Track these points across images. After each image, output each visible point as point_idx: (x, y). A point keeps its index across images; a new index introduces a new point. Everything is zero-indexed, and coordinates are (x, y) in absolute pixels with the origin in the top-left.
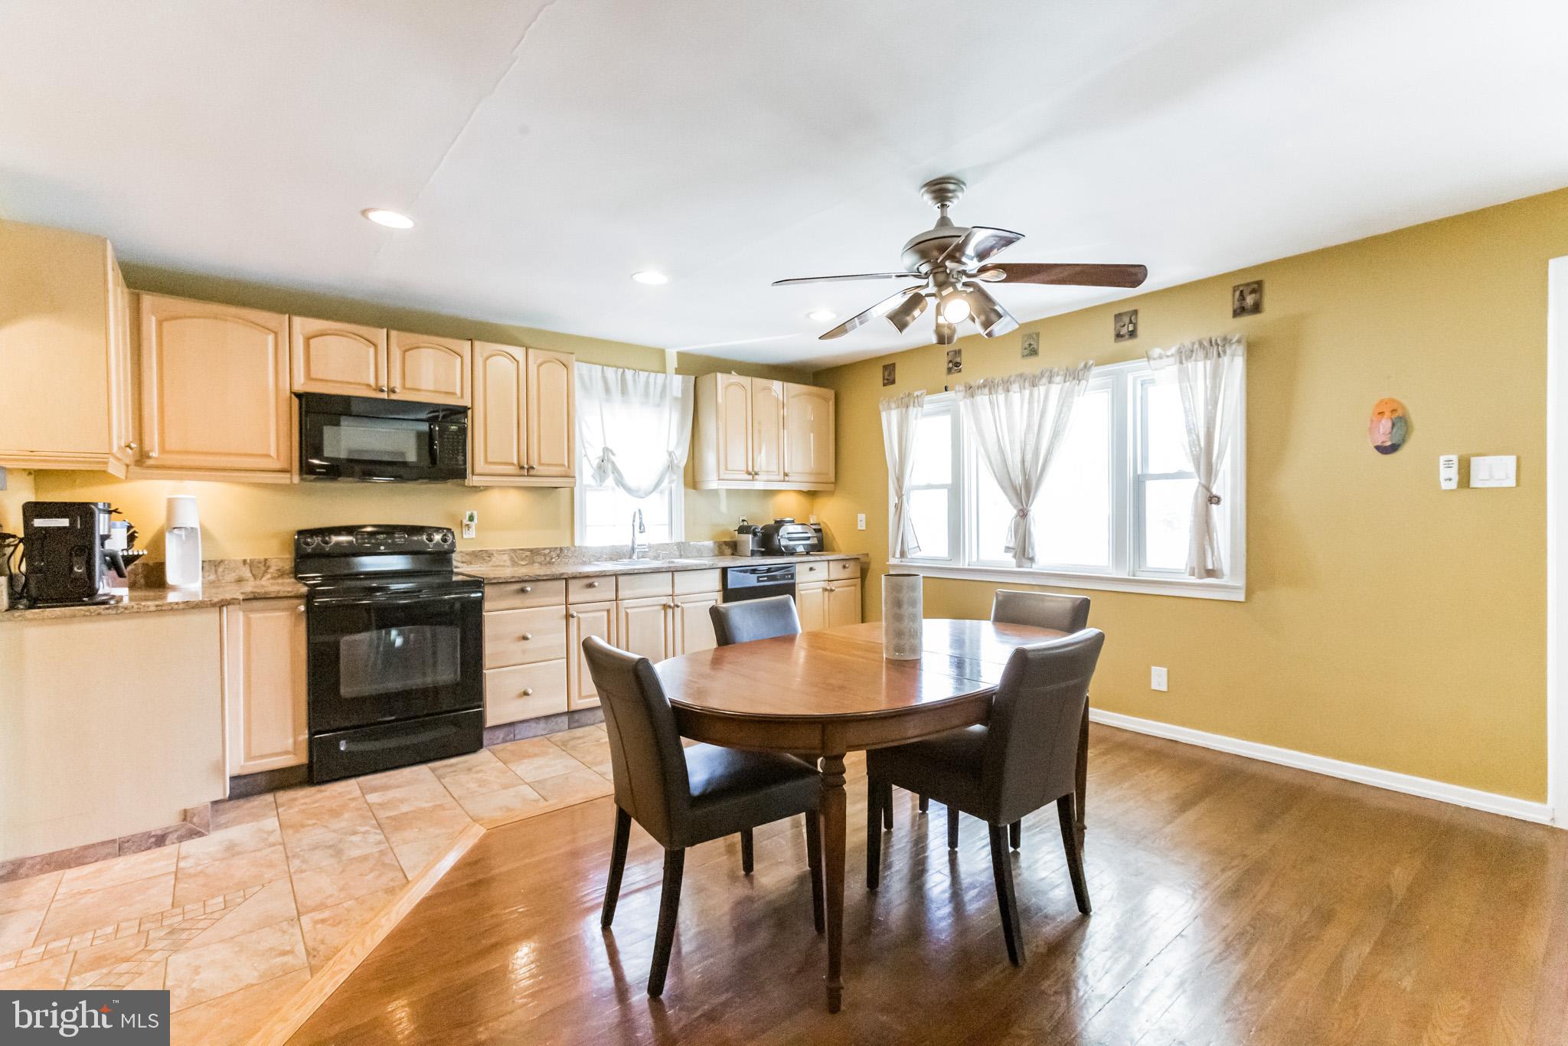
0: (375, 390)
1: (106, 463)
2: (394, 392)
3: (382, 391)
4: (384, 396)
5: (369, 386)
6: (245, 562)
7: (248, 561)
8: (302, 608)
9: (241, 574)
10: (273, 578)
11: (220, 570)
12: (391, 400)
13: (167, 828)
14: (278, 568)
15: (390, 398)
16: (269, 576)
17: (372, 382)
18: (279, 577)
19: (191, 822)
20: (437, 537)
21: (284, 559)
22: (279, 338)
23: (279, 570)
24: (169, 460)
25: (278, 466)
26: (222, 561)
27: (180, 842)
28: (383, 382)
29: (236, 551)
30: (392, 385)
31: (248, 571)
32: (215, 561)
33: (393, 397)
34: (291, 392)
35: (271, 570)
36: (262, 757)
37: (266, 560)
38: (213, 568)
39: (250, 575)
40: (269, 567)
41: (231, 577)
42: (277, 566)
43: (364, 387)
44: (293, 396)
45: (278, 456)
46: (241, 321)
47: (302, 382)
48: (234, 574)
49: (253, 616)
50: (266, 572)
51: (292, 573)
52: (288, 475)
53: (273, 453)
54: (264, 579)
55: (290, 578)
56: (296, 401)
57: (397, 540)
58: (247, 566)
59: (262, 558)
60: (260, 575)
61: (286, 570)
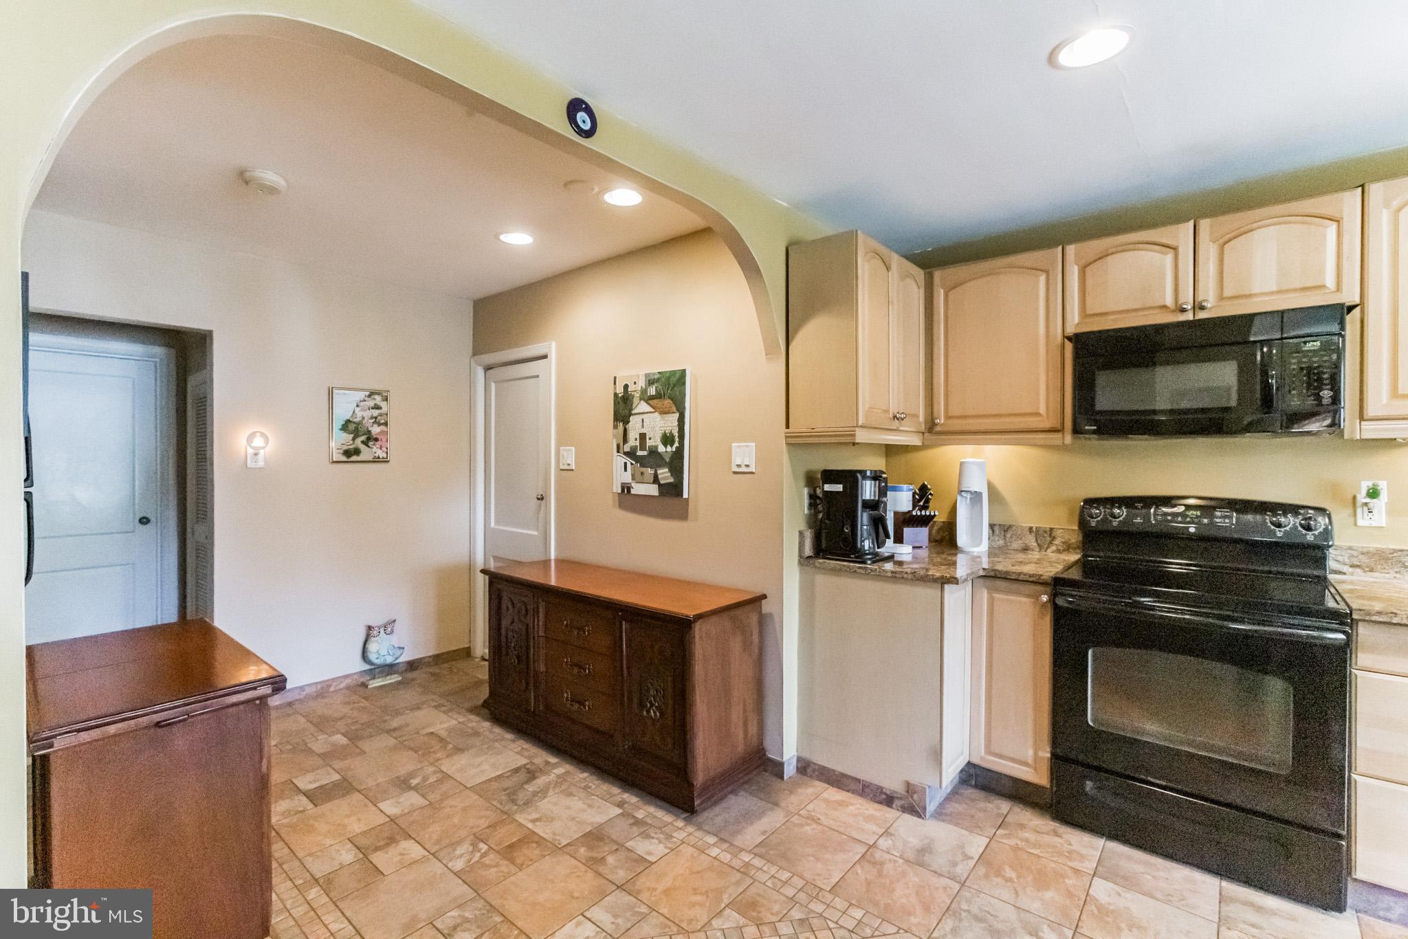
0: (1173, 311)
1: (854, 435)
2: (1202, 308)
3: (1183, 310)
4: (1189, 316)
5: (1164, 307)
6: (1031, 529)
7: (1034, 529)
8: (1045, 598)
9: (1027, 542)
10: (1058, 551)
11: (1008, 535)
12: (1199, 320)
13: (895, 792)
14: (1063, 540)
15: (1197, 318)
16: (1054, 548)
17: (1169, 301)
18: (1064, 550)
19: (912, 797)
20: (1290, 521)
21: (1069, 530)
22: (1051, 277)
23: (1064, 543)
24: (956, 425)
25: (1047, 425)
26: (1010, 527)
27: (904, 812)
28: (1187, 299)
29: (1026, 517)
30: (1200, 298)
31: (1034, 540)
32: (1004, 525)
33: (1202, 315)
34: (1064, 337)
35: (1056, 542)
36: (1001, 756)
37: (1051, 529)
38: (1003, 532)
39: (1035, 544)
40: (1054, 538)
41: (1017, 544)
42: (1063, 538)
43: (1157, 311)
44: (1066, 340)
45: (1048, 414)
46: (1015, 270)
47: (1076, 321)
48: (1020, 542)
49: (997, 596)
50: (1051, 543)
51: (1078, 547)
52: (1059, 435)
53: (1042, 410)
54: (1049, 551)
55: (1077, 553)
56: (1069, 347)
57: (1218, 520)
58: (1033, 534)
59: (1048, 526)
60: (1046, 546)
61: (1072, 543)
